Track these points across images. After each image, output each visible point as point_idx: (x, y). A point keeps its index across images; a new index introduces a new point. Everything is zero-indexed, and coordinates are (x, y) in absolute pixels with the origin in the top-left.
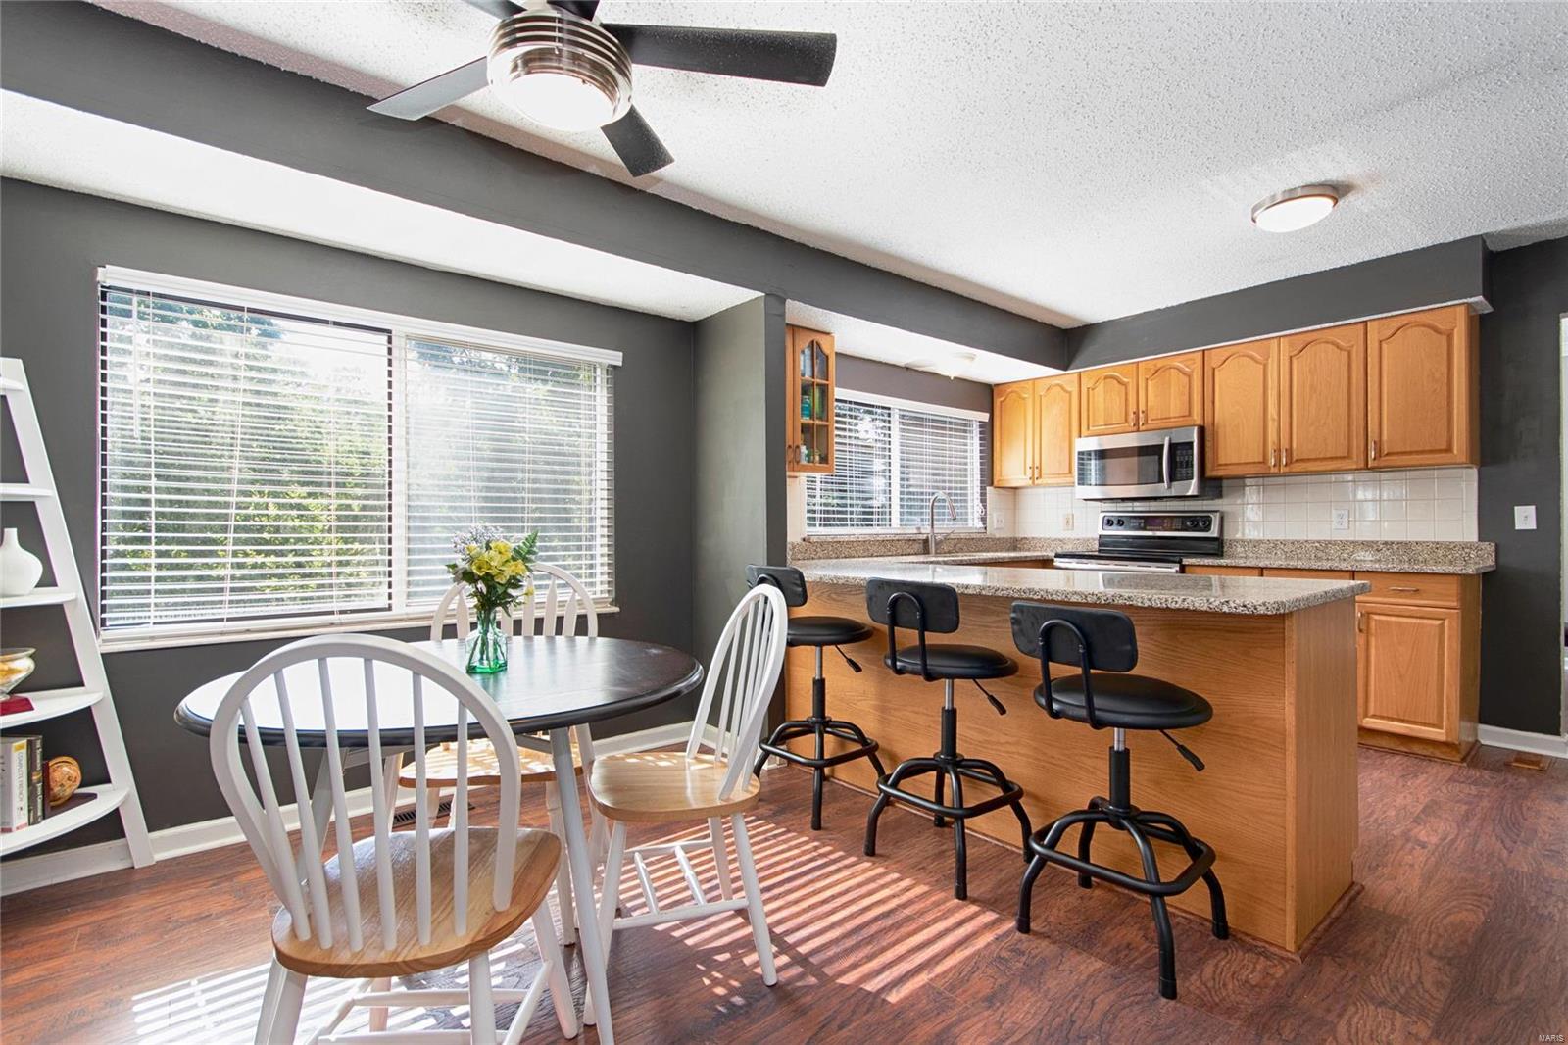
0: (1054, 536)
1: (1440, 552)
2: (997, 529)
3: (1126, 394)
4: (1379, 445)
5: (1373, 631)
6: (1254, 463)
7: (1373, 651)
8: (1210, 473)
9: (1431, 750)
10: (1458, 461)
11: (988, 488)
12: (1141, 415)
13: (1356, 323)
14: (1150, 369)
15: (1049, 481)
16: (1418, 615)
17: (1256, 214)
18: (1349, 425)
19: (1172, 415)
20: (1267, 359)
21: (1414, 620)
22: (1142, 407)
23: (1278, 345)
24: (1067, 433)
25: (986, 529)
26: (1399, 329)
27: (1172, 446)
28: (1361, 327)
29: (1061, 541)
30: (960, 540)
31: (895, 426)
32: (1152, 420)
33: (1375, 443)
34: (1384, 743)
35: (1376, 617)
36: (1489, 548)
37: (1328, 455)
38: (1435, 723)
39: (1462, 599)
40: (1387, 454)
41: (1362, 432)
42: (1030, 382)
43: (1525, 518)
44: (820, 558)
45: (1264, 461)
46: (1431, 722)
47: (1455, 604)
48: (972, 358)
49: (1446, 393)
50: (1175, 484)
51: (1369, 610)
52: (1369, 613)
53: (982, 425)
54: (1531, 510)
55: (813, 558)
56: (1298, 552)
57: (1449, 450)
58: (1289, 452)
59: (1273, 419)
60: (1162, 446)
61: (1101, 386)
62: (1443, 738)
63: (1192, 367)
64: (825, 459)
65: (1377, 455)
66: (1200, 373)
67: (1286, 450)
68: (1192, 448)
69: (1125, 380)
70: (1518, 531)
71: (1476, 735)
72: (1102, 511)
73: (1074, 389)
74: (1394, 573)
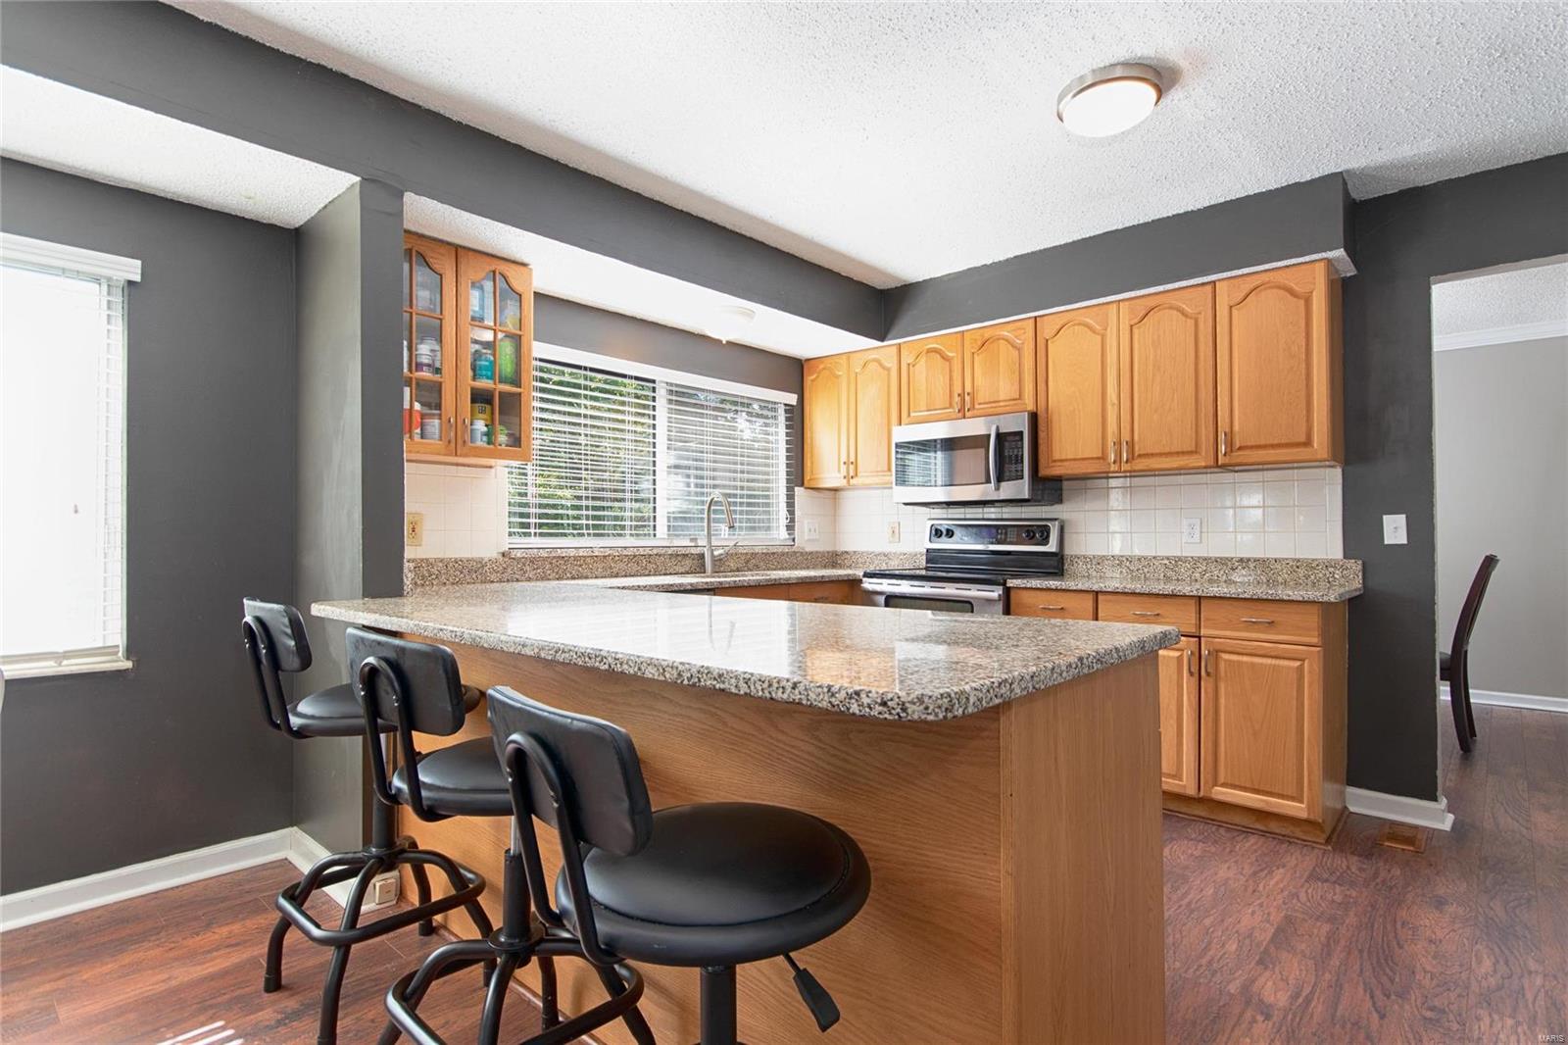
0: (878, 549)
1: (1301, 572)
2: (809, 540)
3: (951, 371)
4: (1230, 436)
5: (1223, 674)
6: (1092, 458)
7: (1222, 701)
8: (1043, 472)
9: (1292, 828)
10: (1319, 457)
11: (796, 489)
12: (967, 398)
13: (1203, 284)
14: (976, 340)
15: (868, 481)
16: (1273, 654)
17: (1061, 106)
18: (1197, 410)
19: (1001, 398)
20: (1106, 330)
21: (1269, 661)
22: (968, 389)
23: (1116, 309)
24: (885, 421)
25: (794, 540)
26: (1252, 291)
27: (999, 436)
28: (1209, 288)
29: (885, 555)
30: (754, 555)
31: (662, 403)
32: (980, 404)
33: (1225, 435)
34: (1238, 819)
35: (1226, 656)
36: (1356, 566)
37: (1174, 449)
38: (1294, 795)
39: (1324, 633)
40: (1240, 448)
41: (1211, 422)
42: (844, 357)
43: (1395, 529)
44: (529, 579)
45: (1103, 458)
46: (1289, 793)
47: (1315, 640)
48: (751, 314)
49: (1304, 372)
50: (1003, 484)
51: (1218, 647)
52: (1217, 651)
53: (789, 409)
54: (1401, 519)
55: (517, 580)
56: (1146, 570)
57: (1308, 443)
58: (1131, 444)
59: (1113, 404)
60: (989, 436)
61: (923, 361)
62: (1304, 815)
63: (1023, 337)
64: (516, 441)
65: (1229, 449)
66: (1032, 346)
67: (1127, 443)
68: (1022, 440)
69: (950, 354)
70: (1387, 545)
71: (1345, 802)
72: (930, 519)
73: (892, 364)
74: (1245, 599)
